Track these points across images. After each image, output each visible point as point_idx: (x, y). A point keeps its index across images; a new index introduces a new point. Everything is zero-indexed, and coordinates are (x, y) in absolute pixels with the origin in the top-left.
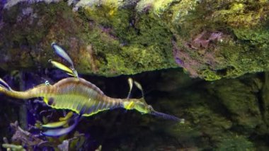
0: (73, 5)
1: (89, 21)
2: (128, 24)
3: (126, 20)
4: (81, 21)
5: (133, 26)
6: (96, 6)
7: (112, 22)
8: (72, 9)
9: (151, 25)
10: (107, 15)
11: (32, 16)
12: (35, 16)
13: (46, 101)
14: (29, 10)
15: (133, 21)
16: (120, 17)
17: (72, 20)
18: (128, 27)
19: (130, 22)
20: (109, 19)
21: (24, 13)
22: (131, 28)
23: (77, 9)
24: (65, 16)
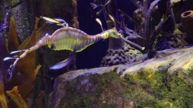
0: (120, 73)
1: (132, 84)
2: (162, 84)
3: (160, 81)
4: (126, 84)
5: (166, 85)
6: (138, 73)
7: (150, 83)
8: (119, 76)
9: (179, 83)
10: (147, 78)
11: (88, 85)
12: (90, 84)
13: (50, 47)
14: (86, 81)
15: (166, 81)
16: (156, 79)
17: (119, 85)
18: (162, 86)
19: (164, 82)
20: (147, 81)
21: (82, 83)
22: (164, 87)
23: (124, 75)
24: (114, 82)
